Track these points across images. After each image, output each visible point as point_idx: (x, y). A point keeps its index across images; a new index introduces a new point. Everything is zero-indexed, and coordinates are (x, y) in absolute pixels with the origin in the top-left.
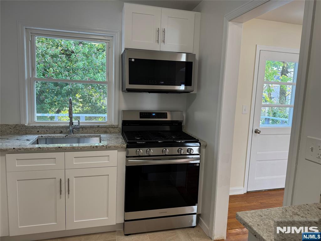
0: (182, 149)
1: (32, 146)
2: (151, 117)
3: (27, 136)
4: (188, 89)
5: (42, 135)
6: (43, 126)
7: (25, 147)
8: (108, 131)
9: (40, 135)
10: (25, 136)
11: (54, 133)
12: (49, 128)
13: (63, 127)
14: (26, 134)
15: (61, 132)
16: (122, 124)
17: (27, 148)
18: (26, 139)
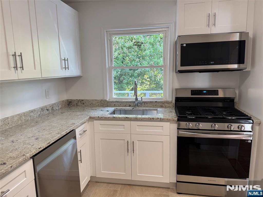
0: (231, 125)
1: (109, 116)
2: (202, 94)
3: (108, 108)
4: (241, 67)
5: (117, 108)
6: (118, 101)
7: (105, 116)
8: (163, 105)
9: (116, 108)
10: (107, 108)
11: (125, 106)
12: (122, 102)
13: (131, 102)
14: (108, 106)
15: (130, 106)
16: (175, 101)
17: (106, 117)
18: (107, 110)
